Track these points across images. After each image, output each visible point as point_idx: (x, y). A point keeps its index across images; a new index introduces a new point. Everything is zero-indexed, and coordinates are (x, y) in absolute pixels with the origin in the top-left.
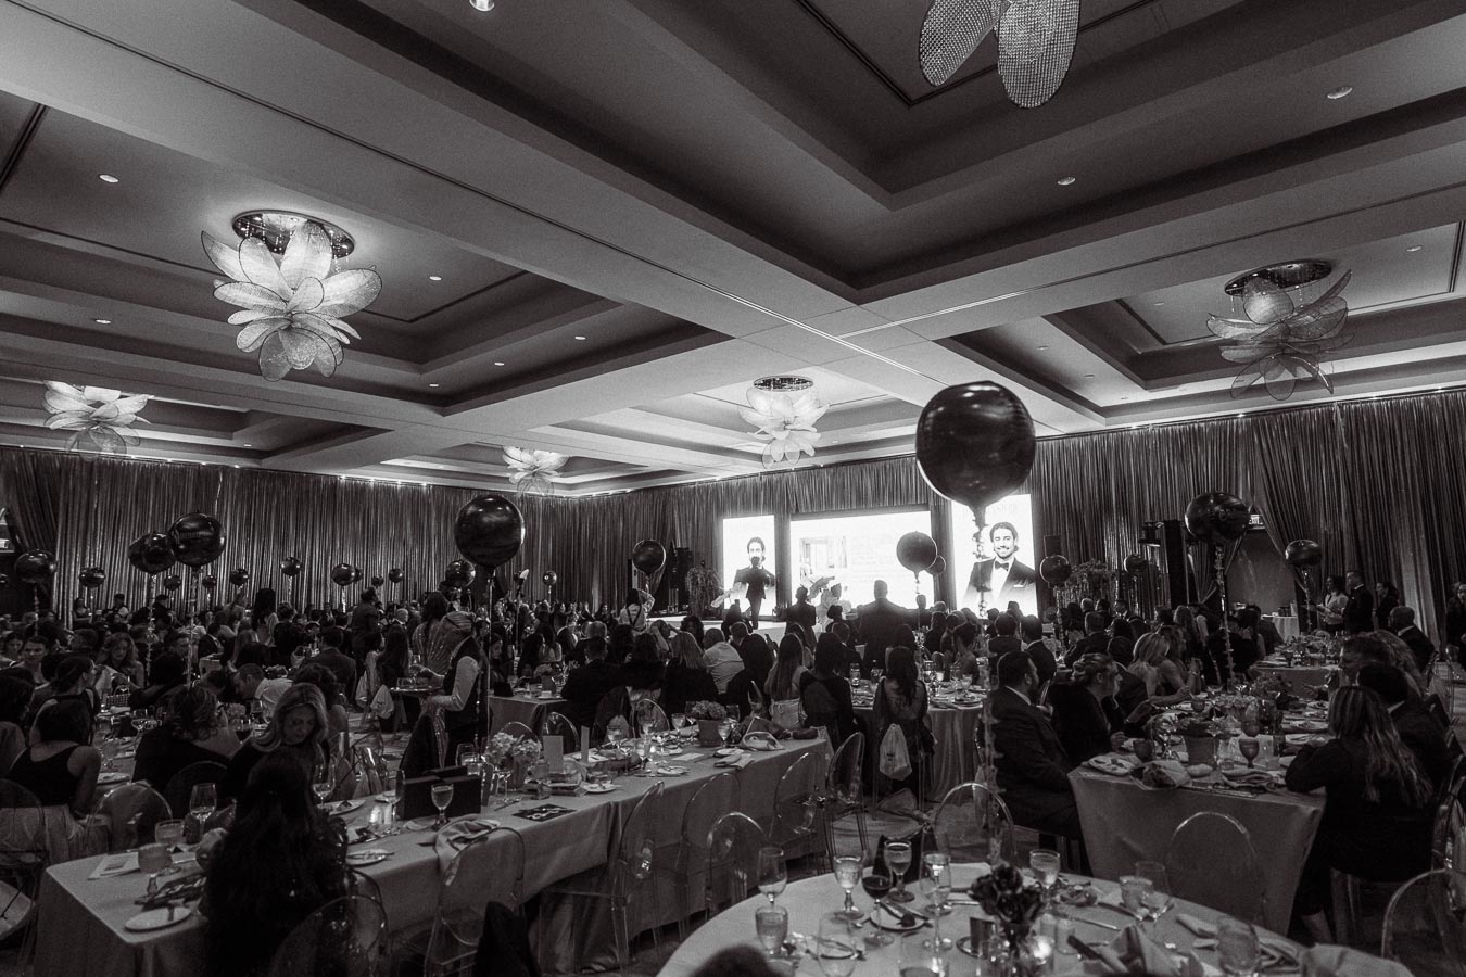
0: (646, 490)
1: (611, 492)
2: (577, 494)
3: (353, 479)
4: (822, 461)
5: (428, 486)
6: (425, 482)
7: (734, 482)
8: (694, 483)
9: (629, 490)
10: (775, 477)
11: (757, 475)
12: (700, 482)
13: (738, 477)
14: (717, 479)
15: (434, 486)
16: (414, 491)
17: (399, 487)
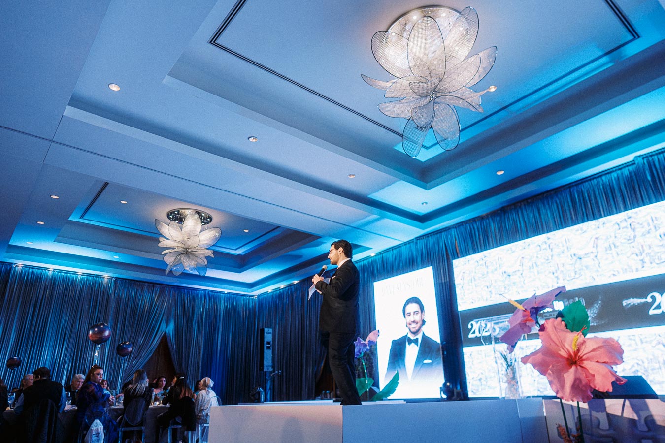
1: (282, 285)
2: (257, 292)
3: (30, 267)
5: (111, 278)
6: (107, 275)
7: (389, 255)
9: (296, 282)
13: (392, 248)
14: (372, 253)
15: (116, 278)
16: (95, 282)
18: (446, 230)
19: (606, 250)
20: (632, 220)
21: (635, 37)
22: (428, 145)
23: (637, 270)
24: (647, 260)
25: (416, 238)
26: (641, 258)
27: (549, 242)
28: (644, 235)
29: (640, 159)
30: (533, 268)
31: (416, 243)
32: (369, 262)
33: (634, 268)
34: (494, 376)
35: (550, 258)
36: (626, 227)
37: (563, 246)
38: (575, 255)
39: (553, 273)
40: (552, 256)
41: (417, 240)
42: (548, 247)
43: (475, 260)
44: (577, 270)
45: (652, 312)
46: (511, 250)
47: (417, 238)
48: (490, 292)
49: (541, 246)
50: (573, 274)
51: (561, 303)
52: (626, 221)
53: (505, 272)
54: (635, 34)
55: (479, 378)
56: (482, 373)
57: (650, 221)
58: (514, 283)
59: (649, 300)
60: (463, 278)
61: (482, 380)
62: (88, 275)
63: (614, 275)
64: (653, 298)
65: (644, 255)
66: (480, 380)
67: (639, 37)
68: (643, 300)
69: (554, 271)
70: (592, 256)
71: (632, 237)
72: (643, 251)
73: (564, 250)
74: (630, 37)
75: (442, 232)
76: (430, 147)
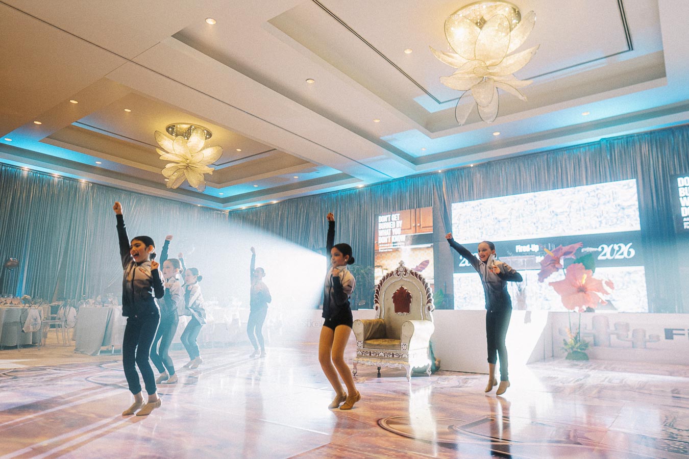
0: (291, 201)
1: (259, 204)
2: (230, 208)
4: (470, 161)
5: (88, 183)
8: (337, 191)
9: (275, 202)
10: (420, 181)
11: (402, 179)
12: (343, 191)
13: (382, 183)
14: (360, 185)
15: (92, 183)
17: (56, 180)
18: (435, 174)
19: (577, 211)
20: (599, 191)
21: (630, 49)
22: (441, 101)
23: (596, 228)
24: (604, 222)
25: (406, 177)
26: (600, 219)
27: (534, 199)
28: (604, 204)
29: (604, 141)
30: (520, 218)
31: (406, 181)
32: (355, 193)
33: (594, 226)
34: (477, 296)
35: (534, 211)
36: (594, 196)
37: (545, 204)
38: (553, 212)
39: (535, 223)
40: (536, 210)
41: (407, 179)
42: (533, 203)
43: (472, 206)
44: (553, 223)
45: (600, 258)
46: (504, 202)
48: (482, 232)
49: (529, 202)
50: (550, 226)
51: (537, 246)
52: (595, 192)
53: (496, 219)
54: (631, 47)
55: (464, 297)
56: (467, 294)
57: (611, 195)
58: (502, 228)
59: (600, 249)
60: (459, 219)
61: (467, 299)
62: (65, 178)
63: (579, 230)
64: (603, 248)
65: (603, 217)
66: (465, 298)
67: (632, 49)
68: (595, 249)
69: (535, 222)
70: (566, 214)
71: (597, 204)
72: (603, 215)
73: (545, 207)
74: (626, 48)
75: (432, 174)
76: (443, 103)
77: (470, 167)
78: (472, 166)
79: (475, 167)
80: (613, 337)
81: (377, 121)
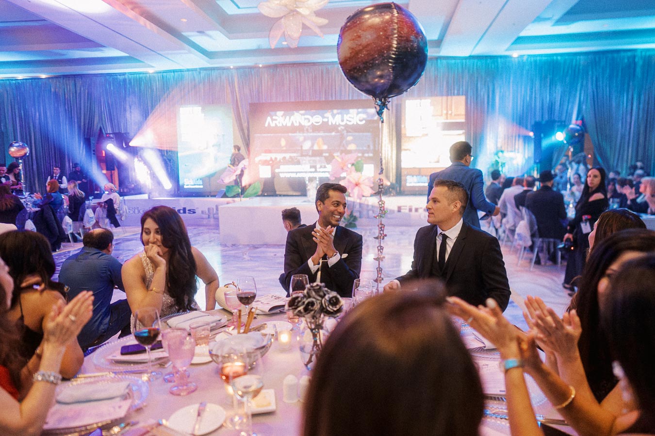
1: (20, 77)
8: (124, 74)
9: (43, 76)
10: (215, 74)
11: (195, 70)
12: (131, 74)
13: (174, 71)
14: (151, 71)
18: (228, 69)
22: (240, 6)
25: (199, 68)
31: (200, 73)
32: (145, 77)
41: (201, 70)
47: (201, 69)
75: (224, 69)
76: (242, 8)
77: (259, 67)
78: (261, 66)
79: (264, 67)
80: (371, 212)
81: (185, 20)
